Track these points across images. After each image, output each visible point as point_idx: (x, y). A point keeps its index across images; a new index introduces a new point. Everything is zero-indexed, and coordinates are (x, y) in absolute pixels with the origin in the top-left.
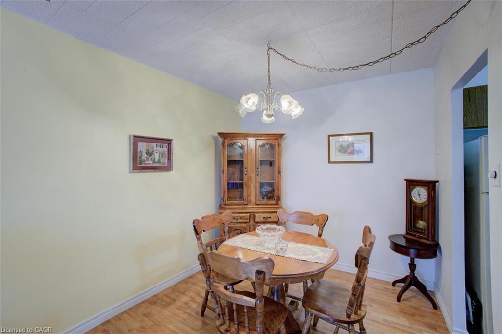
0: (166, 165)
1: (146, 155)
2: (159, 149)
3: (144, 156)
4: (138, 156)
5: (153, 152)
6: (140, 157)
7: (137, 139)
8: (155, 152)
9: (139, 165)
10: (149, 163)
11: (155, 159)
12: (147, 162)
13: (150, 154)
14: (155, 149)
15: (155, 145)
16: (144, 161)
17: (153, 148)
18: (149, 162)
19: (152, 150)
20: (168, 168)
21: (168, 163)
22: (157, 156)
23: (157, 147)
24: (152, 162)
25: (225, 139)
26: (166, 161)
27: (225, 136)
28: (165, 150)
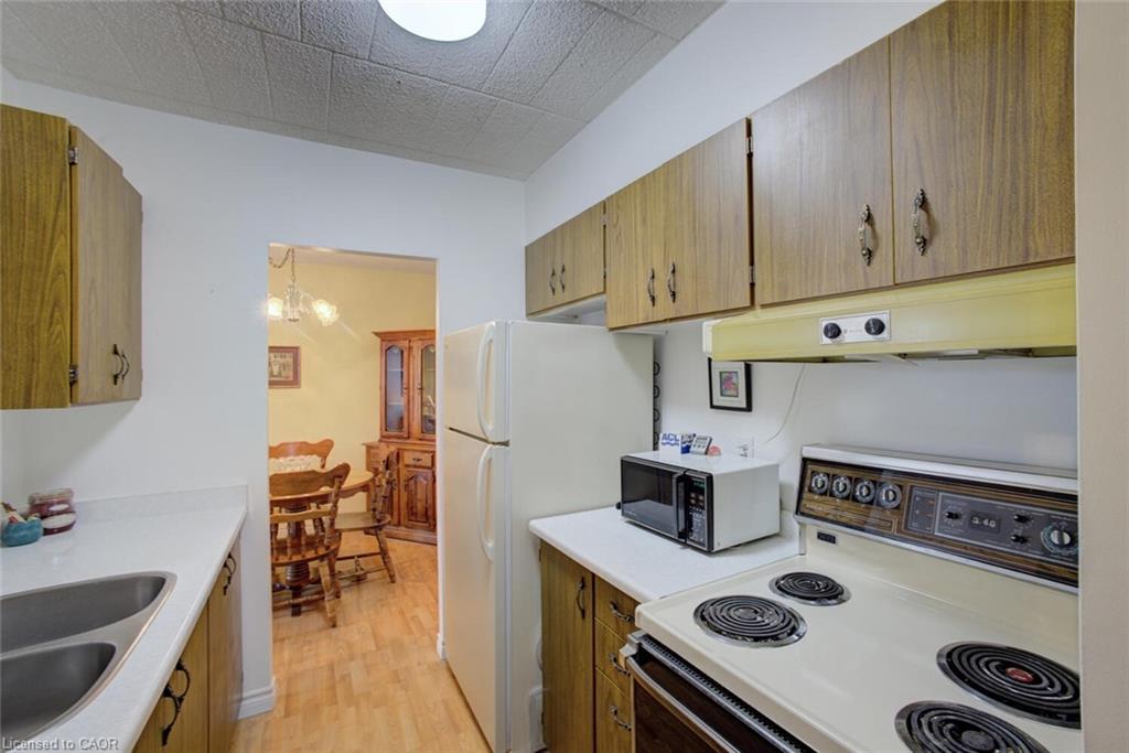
0: (291, 380)
2: (279, 359)
8: (273, 364)
11: (273, 372)
14: (272, 359)
15: (273, 355)
20: (294, 382)
21: (294, 377)
22: (275, 369)
23: (275, 357)
25: (383, 340)
26: (291, 374)
27: (383, 336)
28: (290, 360)
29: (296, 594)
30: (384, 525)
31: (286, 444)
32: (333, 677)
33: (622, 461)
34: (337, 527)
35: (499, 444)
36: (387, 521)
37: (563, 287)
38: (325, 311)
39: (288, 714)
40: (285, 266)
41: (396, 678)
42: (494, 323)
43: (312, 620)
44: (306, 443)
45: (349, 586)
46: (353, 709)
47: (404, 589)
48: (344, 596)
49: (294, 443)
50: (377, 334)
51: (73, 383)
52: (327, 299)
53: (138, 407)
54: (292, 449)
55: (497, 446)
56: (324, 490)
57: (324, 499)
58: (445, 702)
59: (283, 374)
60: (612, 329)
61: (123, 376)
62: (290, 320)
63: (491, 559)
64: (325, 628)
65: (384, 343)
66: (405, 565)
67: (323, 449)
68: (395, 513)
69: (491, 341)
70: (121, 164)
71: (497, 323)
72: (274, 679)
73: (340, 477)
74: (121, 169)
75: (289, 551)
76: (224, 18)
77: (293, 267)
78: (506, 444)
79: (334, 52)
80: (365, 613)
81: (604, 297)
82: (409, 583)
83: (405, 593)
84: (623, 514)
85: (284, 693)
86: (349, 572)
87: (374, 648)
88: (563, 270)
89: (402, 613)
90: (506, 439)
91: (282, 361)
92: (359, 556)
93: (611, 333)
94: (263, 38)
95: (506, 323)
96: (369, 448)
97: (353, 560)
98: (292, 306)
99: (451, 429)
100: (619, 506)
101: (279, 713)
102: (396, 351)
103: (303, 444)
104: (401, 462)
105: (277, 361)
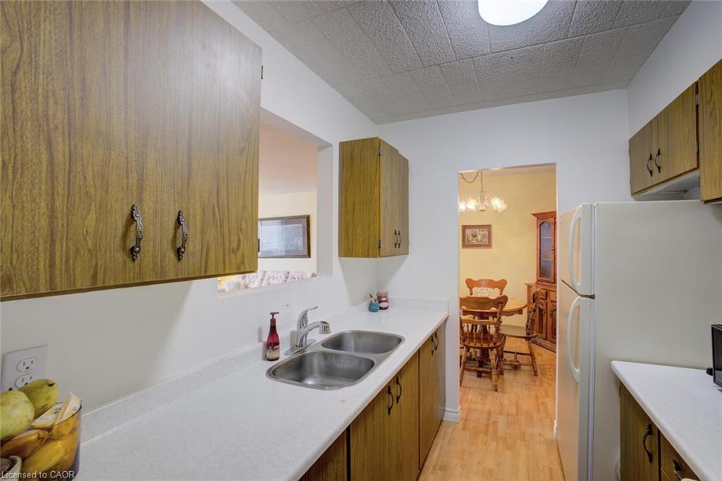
2: (481, 232)
3: (470, 238)
4: (466, 238)
6: (468, 239)
7: (465, 228)
8: (478, 235)
9: (466, 244)
10: (474, 243)
11: (478, 239)
12: (472, 242)
13: (474, 236)
14: (478, 232)
15: (478, 230)
16: (470, 241)
18: (474, 241)
19: (476, 233)
20: (489, 245)
21: (488, 242)
22: (479, 237)
24: (476, 241)
25: (538, 219)
26: (487, 240)
27: (537, 215)
28: (486, 232)
29: (480, 366)
30: (532, 337)
31: (482, 280)
32: (488, 419)
33: (713, 328)
34: (501, 332)
35: (586, 296)
36: (534, 335)
37: (659, 168)
38: (497, 204)
39: (464, 429)
40: (476, 181)
41: (523, 437)
42: (581, 206)
43: (485, 383)
44: (492, 281)
45: (509, 370)
46: (495, 443)
47: (541, 381)
48: (507, 375)
49: (486, 280)
50: (534, 215)
51: (379, 247)
52: (499, 197)
53: (409, 258)
54: (484, 283)
55: (584, 298)
56: (493, 309)
57: (494, 315)
58: (551, 469)
59: (483, 240)
60: (706, 202)
61: (400, 244)
62: (481, 211)
63: (578, 381)
64: (491, 390)
65: (539, 221)
66: (545, 367)
67: (501, 285)
68: (544, 331)
69: (580, 219)
70: (397, 148)
71: (583, 206)
72: (460, 407)
73: (502, 303)
74: (397, 151)
75: (475, 340)
76: (424, 67)
77: (481, 181)
78: (592, 297)
79: (472, 58)
80: (515, 389)
81: (696, 173)
82: (546, 380)
83: (542, 385)
84: (715, 381)
85: (464, 417)
86: (510, 361)
87: (515, 413)
88: (659, 154)
89: (537, 397)
90: (592, 294)
91: (483, 233)
92: (518, 353)
93: (707, 205)
94: (441, 67)
95: (591, 206)
96: (529, 287)
97: (513, 355)
98: (482, 203)
99: (563, 281)
100: (710, 372)
101: (460, 426)
102: (546, 225)
103: (491, 280)
104: (548, 298)
105: (480, 234)
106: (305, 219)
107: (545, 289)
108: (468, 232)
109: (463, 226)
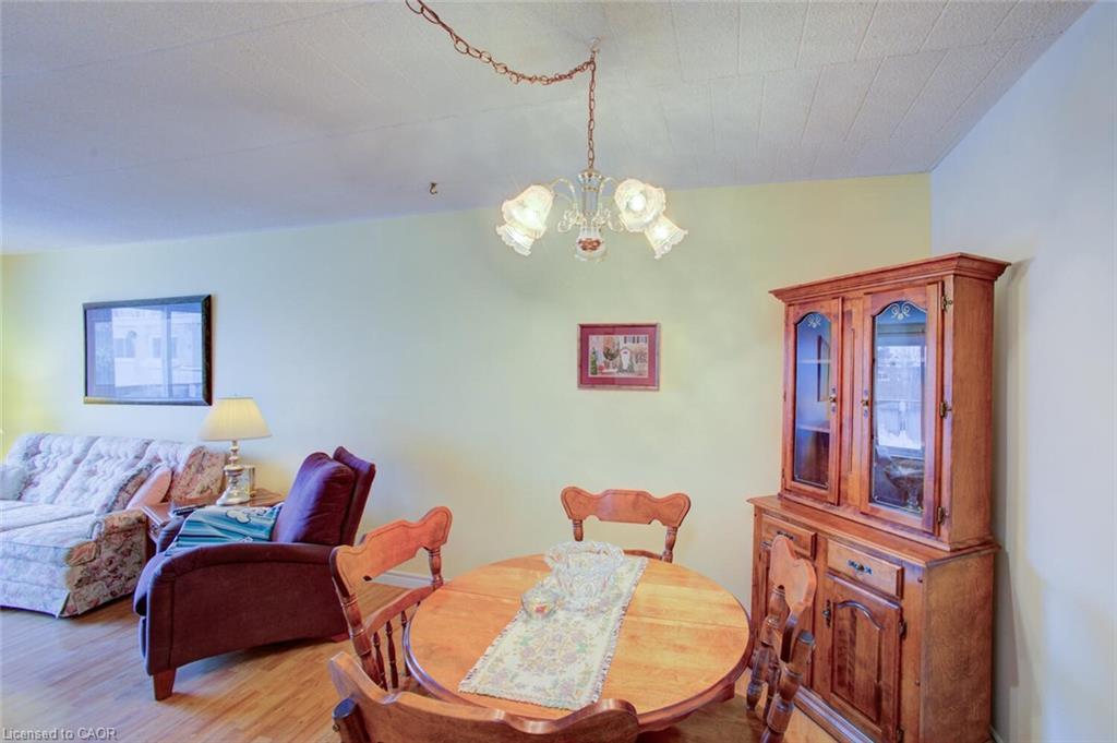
0: (646, 376)
1: (604, 358)
2: (629, 344)
3: (601, 360)
4: (590, 360)
5: (618, 350)
6: (594, 362)
7: (587, 331)
8: (621, 353)
9: (590, 376)
10: (610, 373)
11: (621, 365)
12: (605, 371)
13: (610, 355)
14: (622, 345)
15: (621, 338)
16: (601, 368)
17: (618, 344)
18: (610, 370)
19: (616, 347)
20: (650, 381)
21: (650, 373)
22: (625, 360)
23: (625, 342)
24: (616, 370)
25: (789, 304)
26: (646, 367)
27: (788, 295)
28: (644, 346)
44: (646, 497)
49: (627, 493)
50: (778, 294)
59: (636, 368)
65: (792, 311)
67: (673, 511)
91: (635, 347)
96: (760, 508)
103: (641, 496)
104: (820, 557)
105: (627, 348)
106: (199, 306)
107: (809, 528)
108: (597, 343)
109: (582, 327)
